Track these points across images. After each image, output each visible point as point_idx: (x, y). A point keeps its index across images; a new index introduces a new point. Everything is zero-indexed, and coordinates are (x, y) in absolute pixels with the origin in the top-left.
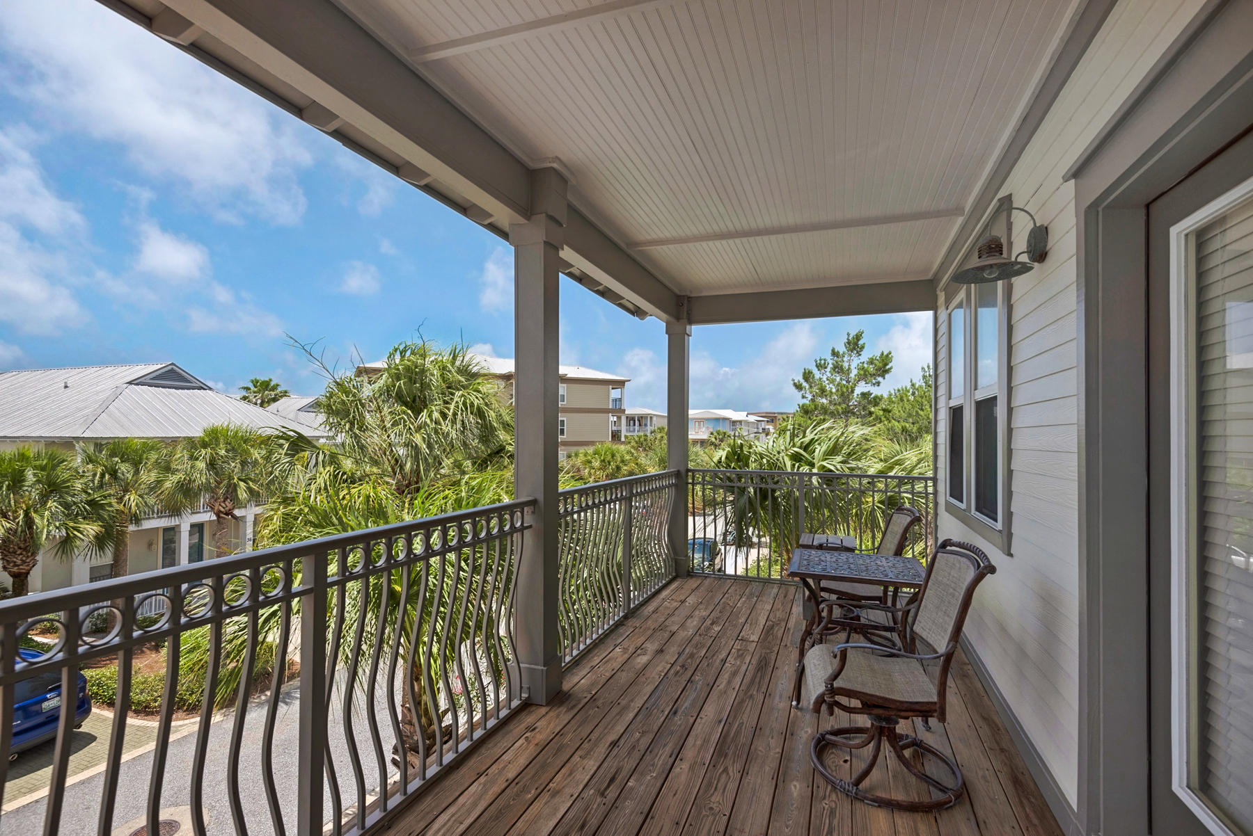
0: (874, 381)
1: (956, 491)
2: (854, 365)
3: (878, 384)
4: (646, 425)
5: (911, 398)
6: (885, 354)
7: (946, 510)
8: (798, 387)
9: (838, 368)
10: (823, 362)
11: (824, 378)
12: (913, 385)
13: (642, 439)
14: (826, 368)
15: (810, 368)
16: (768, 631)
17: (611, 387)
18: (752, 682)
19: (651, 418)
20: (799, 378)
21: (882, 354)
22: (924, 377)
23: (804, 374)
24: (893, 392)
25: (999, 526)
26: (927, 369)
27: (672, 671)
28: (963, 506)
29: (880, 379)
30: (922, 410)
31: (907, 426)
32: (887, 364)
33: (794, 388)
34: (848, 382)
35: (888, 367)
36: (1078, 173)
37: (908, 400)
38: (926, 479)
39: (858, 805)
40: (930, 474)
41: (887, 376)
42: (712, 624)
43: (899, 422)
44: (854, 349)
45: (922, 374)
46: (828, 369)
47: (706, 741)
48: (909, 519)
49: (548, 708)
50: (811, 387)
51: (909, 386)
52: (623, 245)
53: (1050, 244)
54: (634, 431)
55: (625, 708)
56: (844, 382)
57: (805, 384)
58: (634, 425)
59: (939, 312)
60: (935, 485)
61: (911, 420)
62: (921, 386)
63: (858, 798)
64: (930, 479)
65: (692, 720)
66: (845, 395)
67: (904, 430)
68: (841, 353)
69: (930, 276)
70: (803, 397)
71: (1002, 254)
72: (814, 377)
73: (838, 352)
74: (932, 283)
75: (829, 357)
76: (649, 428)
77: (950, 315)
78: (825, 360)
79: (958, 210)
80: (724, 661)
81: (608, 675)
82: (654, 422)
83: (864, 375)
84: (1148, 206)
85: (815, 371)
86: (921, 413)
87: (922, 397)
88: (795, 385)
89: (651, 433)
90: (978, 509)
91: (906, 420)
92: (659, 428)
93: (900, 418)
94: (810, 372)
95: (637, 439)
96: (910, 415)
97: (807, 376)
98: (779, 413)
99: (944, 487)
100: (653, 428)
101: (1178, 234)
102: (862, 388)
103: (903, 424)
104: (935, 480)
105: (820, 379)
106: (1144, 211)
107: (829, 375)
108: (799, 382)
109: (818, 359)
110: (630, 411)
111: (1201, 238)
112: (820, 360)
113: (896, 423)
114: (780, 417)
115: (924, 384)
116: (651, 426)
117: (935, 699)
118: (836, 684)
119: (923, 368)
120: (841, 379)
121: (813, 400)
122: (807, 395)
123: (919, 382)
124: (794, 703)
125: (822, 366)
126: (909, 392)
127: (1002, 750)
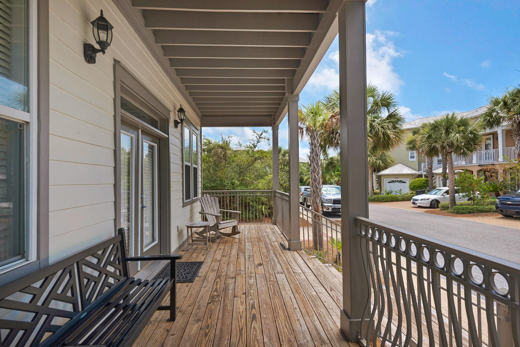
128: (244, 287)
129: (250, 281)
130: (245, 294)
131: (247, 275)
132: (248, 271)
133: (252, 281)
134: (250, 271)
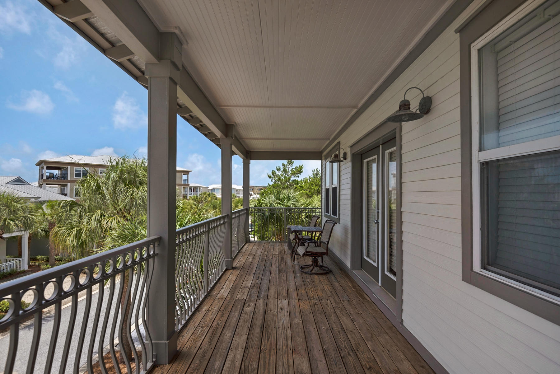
0: (297, 176)
1: (327, 211)
2: (290, 170)
3: (298, 177)
4: (197, 191)
5: (309, 181)
6: (301, 166)
7: (325, 217)
8: (270, 177)
9: (285, 171)
10: (279, 168)
11: (280, 174)
12: (309, 177)
13: (195, 198)
14: (280, 170)
15: (274, 170)
16: (280, 252)
17: (182, 174)
18: (281, 261)
19: (200, 188)
20: (270, 174)
21: (300, 166)
22: (313, 174)
23: (272, 172)
24: (303, 179)
25: (337, 217)
26: (314, 171)
27: (260, 261)
28: (329, 214)
29: (299, 175)
30: (312, 186)
31: (308, 192)
32: (301, 170)
33: (268, 177)
34: (288, 175)
35: (302, 171)
36: (351, 147)
37: (308, 183)
38: (319, 209)
39: (311, 275)
40: (320, 207)
41: (301, 174)
42: (264, 252)
43: (305, 191)
44: (290, 163)
45: (312, 173)
46: (281, 171)
47: (276, 271)
48: (317, 218)
49: (232, 270)
50: (274, 177)
51: (308, 177)
52: (238, 138)
53: (347, 157)
54: (191, 194)
55: (252, 268)
56: (286, 176)
57: (272, 176)
58: (191, 191)
59: (323, 161)
60: (321, 210)
61: (309, 190)
62: (312, 178)
63: (311, 274)
64: (320, 209)
65: (270, 268)
66: (287, 180)
67: (306, 194)
68: (286, 165)
69: (320, 151)
70: (272, 181)
71: (338, 157)
72: (276, 173)
73: (285, 165)
74: (321, 153)
75: (281, 166)
76: (199, 193)
77: (326, 163)
78: (280, 167)
79: (329, 139)
80: (272, 258)
81: (243, 263)
82: (201, 190)
83: (294, 173)
84: (361, 155)
85: (276, 171)
86: (312, 187)
87: (312, 182)
88: (268, 176)
89: (200, 195)
90: (333, 215)
91: (307, 190)
92: (203, 193)
93: (305, 189)
94: (275, 172)
95: (193, 198)
96: (308, 188)
97: (273, 173)
98: (255, 186)
99: (324, 211)
100: (200, 193)
101: (365, 161)
102: (293, 178)
103: (306, 192)
104: (321, 209)
105: (278, 174)
106: (360, 156)
107: (281, 173)
108: (270, 175)
109: (277, 167)
110: (191, 185)
111: (368, 163)
112: (278, 167)
113: (304, 191)
114: (255, 188)
115: (313, 177)
116: (200, 192)
117: (326, 251)
118: (307, 250)
119: (313, 171)
120: (286, 175)
121: (275, 183)
122: (273, 180)
123: (312, 176)
124: (293, 263)
125: (278, 169)
126: (308, 179)
127: (338, 266)
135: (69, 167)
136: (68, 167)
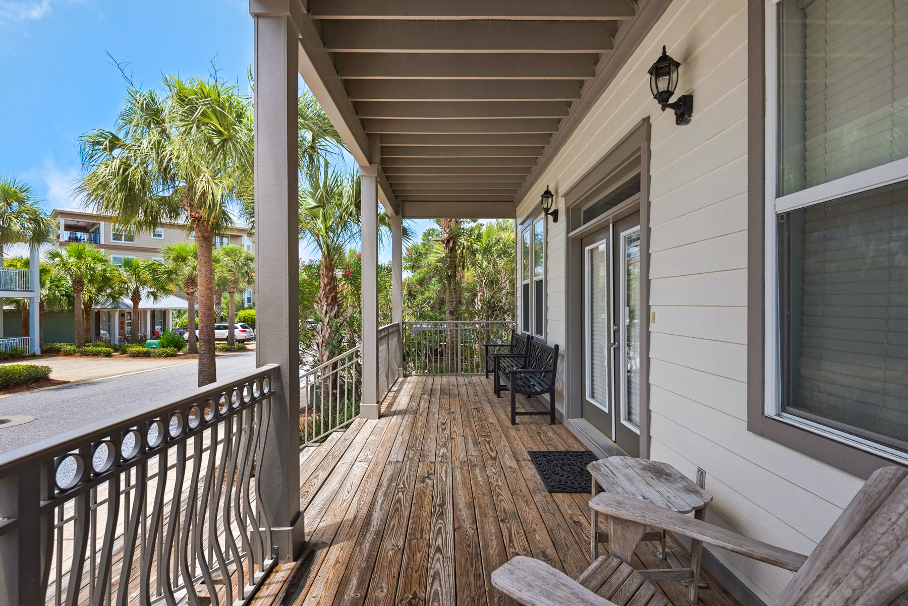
128: (453, 445)
129: (446, 451)
130: (452, 439)
131: (450, 460)
132: (447, 467)
133: (442, 451)
134: (445, 466)
135: (102, 224)
136: (99, 224)
